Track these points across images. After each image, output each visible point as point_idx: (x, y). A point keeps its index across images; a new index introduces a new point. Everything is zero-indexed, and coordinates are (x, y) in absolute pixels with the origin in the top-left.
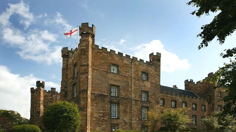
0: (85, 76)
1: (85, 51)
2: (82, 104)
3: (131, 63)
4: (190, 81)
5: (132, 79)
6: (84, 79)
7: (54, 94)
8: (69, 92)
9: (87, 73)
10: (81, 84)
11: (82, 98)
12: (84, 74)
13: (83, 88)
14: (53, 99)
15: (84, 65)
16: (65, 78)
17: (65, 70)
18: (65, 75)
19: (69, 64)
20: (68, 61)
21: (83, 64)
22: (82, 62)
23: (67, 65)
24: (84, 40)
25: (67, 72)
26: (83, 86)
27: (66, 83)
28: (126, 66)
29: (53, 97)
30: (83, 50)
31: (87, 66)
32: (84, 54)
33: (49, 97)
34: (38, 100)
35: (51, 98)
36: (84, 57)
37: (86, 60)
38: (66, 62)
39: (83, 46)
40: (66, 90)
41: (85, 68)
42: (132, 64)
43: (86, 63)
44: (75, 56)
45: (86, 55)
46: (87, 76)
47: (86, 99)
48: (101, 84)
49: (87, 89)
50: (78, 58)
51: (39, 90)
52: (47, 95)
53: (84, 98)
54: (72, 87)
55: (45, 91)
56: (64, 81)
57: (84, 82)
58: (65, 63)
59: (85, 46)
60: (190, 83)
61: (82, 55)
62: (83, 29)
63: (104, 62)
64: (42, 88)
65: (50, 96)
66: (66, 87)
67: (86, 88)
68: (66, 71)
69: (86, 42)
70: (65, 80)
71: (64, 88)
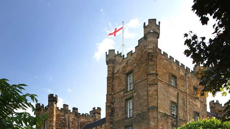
0: (154, 88)
1: (152, 56)
2: (152, 125)
3: (186, 74)
4: (216, 102)
5: (187, 96)
6: (153, 92)
7: (67, 113)
8: (118, 110)
9: (156, 84)
10: (149, 98)
11: (152, 117)
12: (152, 86)
13: (152, 104)
14: (66, 120)
15: (153, 74)
16: (111, 91)
17: (111, 80)
18: (111, 86)
19: (116, 72)
20: (114, 68)
21: (151, 72)
22: (149, 70)
23: (113, 74)
24: (150, 41)
25: (113, 83)
26: (152, 102)
27: (113, 97)
28: (182, 78)
29: (66, 117)
30: (150, 54)
31: (155, 75)
32: (151, 60)
33: (61, 117)
34: (51, 121)
35: (63, 119)
36: (152, 64)
37: (154, 67)
38: (111, 69)
39: (150, 49)
40: (112, 106)
41: (154, 78)
42: (186, 76)
43: (154, 72)
44: (129, 62)
45: (154, 61)
46: (156, 88)
47: (156, 120)
48: (165, 100)
49: (157, 106)
50: (135, 65)
51: (52, 107)
52: (59, 114)
53: (154, 118)
54: (124, 103)
55: (58, 108)
56: (110, 95)
57: (153, 97)
58: (110, 71)
59: (152, 49)
60: (216, 105)
61: (150, 60)
62: (151, 27)
63: (166, 72)
64: (55, 104)
65: (63, 116)
66: (113, 103)
67: (155, 104)
68: (113, 81)
69: (154, 43)
70: (111, 93)
71: (109, 104)
